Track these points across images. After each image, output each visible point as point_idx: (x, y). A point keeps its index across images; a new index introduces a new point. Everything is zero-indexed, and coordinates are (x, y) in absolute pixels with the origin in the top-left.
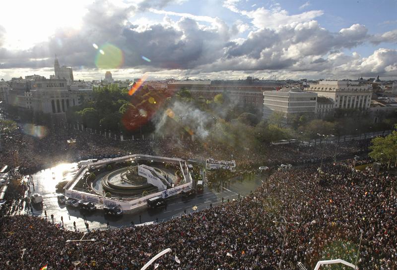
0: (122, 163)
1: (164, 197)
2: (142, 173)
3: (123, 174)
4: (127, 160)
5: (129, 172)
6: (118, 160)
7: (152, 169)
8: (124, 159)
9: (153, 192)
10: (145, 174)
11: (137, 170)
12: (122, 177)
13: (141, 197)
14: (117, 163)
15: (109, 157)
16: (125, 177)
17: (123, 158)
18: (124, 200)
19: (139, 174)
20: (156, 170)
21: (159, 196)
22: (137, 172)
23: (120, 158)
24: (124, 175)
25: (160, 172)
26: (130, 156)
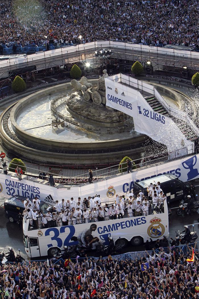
0: (56, 68)
1: (184, 178)
2: (116, 100)
3: (59, 102)
4: (72, 60)
5: (78, 98)
6: (45, 60)
7: (149, 87)
8: (63, 57)
9: (154, 161)
10: (127, 105)
11: (102, 90)
12: (55, 112)
13: (114, 175)
14: (39, 68)
15: (15, 51)
16: (65, 112)
17: (58, 52)
18: (63, 182)
19: (110, 104)
20: (159, 90)
21: (170, 173)
22: (103, 96)
23: (49, 54)
24: (62, 105)
25: (173, 97)
26: (81, 47)
